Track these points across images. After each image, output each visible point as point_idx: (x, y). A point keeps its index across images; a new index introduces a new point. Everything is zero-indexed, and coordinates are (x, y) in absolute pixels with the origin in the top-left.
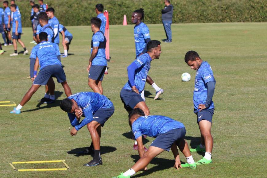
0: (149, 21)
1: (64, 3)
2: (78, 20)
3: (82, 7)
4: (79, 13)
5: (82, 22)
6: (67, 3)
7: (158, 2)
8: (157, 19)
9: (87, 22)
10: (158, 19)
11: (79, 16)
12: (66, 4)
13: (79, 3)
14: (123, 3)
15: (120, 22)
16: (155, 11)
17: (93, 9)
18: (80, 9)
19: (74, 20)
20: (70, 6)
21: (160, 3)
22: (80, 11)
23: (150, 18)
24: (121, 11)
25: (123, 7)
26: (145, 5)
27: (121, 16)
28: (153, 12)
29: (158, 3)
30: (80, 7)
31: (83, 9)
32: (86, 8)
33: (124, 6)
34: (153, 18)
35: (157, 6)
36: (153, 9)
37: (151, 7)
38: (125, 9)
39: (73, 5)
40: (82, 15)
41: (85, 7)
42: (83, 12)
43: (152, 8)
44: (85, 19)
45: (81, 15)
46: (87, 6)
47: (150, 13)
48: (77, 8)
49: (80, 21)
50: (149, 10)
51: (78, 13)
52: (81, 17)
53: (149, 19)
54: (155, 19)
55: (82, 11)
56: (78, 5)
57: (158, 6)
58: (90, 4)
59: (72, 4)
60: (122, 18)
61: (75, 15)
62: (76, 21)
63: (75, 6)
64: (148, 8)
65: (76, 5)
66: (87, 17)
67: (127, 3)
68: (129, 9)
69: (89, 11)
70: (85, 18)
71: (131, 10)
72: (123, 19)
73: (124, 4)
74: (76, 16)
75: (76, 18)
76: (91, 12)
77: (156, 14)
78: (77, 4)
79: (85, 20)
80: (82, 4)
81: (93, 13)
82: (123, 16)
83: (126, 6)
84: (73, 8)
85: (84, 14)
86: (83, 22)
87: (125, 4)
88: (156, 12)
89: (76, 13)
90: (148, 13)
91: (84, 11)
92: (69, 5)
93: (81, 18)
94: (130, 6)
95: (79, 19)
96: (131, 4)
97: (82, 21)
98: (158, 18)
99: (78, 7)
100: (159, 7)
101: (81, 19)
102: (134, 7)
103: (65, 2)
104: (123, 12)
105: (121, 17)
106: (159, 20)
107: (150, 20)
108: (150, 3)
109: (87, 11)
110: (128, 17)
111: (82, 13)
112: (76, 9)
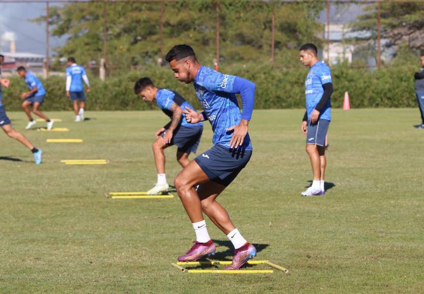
0: (387, 104)
1: (243, 73)
2: (266, 101)
3: (273, 79)
4: (268, 89)
5: (272, 104)
6: (248, 72)
7: (402, 73)
8: (401, 102)
9: (281, 105)
10: (403, 101)
11: (268, 95)
12: (247, 74)
13: (269, 73)
14: (342, 73)
15: (337, 105)
16: (398, 87)
17: (292, 82)
18: (269, 82)
19: (259, 101)
20: (253, 76)
21: (406, 74)
22: (270, 85)
23: (389, 99)
24: (340, 86)
25: (342, 79)
26: (380, 77)
27: (339, 95)
28: (394, 89)
29: (402, 75)
30: (269, 79)
31: (275, 82)
32: (280, 81)
33: (346, 78)
34: (395, 100)
35: (401, 80)
36: (395, 84)
37: (391, 81)
38: (346, 83)
39: (258, 75)
40: (274, 93)
41: (277, 78)
42: (274, 87)
43: (393, 83)
44: (277, 99)
45: (272, 93)
46: (282, 77)
47: (390, 90)
48: (265, 81)
49: (268, 103)
50: (388, 86)
51: (266, 90)
52: (271, 96)
53: (386, 101)
54: (398, 101)
55: (272, 85)
56: (267, 75)
57: (404, 79)
58: (286, 74)
59: (255, 74)
60: (341, 99)
61: (260, 92)
62: (263, 103)
63: (260, 77)
64: (387, 83)
65: (263, 76)
66: (282, 96)
67: (350, 74)
68: (353, 84)
69: (285, 87)
70: (278, 97)
71: (356, 86)
72: (343, 101)
73: (344, 75)
74: (262, 94)
75: (261, 98)
76: (288, 87)
77: (399, 93)
78: (265, 73)
79: (278, 101)
80: (273, 73)
81: (291, 90)
82: (342, 95)
83: (349, 78)
84: (258, 81)
85: (276, 92)
86: (275, 104)
87: (347, 74)
88: (399, 89)
89: (262, 89)
90: (385, 91)
91: (277, 85)
92: (250, 76)
93: (270, 98)
94: (355, 78)
95: (267, 98)
96: (357, 76)
97: (273, 102)
98: (404, 99)
99: (266, 79)
100: (405, 81)
101: (271, 100)
102: (361, 81)
103: (244, 70)
104: (342, 88)
105: (340, 97)
106: (404, 104)
107: (389, 103)
108: (388, 74)
109: (282, 85)
110: (351, 98)
111: (273, 89)
112: (264, 83)
